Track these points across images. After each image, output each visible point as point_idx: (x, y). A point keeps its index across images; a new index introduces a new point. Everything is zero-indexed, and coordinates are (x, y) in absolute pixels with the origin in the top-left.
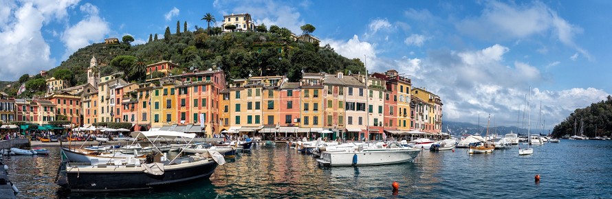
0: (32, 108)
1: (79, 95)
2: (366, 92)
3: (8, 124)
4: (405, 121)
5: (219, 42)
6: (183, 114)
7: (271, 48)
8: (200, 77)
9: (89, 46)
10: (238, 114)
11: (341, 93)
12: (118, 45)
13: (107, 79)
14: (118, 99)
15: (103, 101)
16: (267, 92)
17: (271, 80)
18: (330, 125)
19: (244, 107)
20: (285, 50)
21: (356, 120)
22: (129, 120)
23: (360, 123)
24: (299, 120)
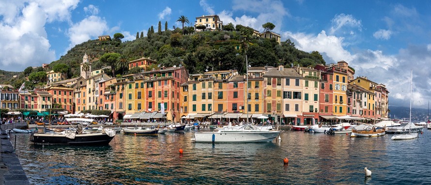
0: (33, 98)
1: (72, 87)
2: (302, 82)
3: (13, 111)
4: (341, 108)
5: (190, 41)
6: (150, 103)
7: (227, 46)
8: (164, 73)
9: (85, 43)
10: (194, 103)
11: (279, 84)
12: (109, 42)
13: (97, 72)
14: (101, 91)
15: (90, 92)
16: (217, 84)
17: (222, 75)
18: (269, 112)
19: (199, 96)
20: (242, 47)
21: (292, 107)
22: (110, 109)
23: (297, 109)
24: (243, 108)
